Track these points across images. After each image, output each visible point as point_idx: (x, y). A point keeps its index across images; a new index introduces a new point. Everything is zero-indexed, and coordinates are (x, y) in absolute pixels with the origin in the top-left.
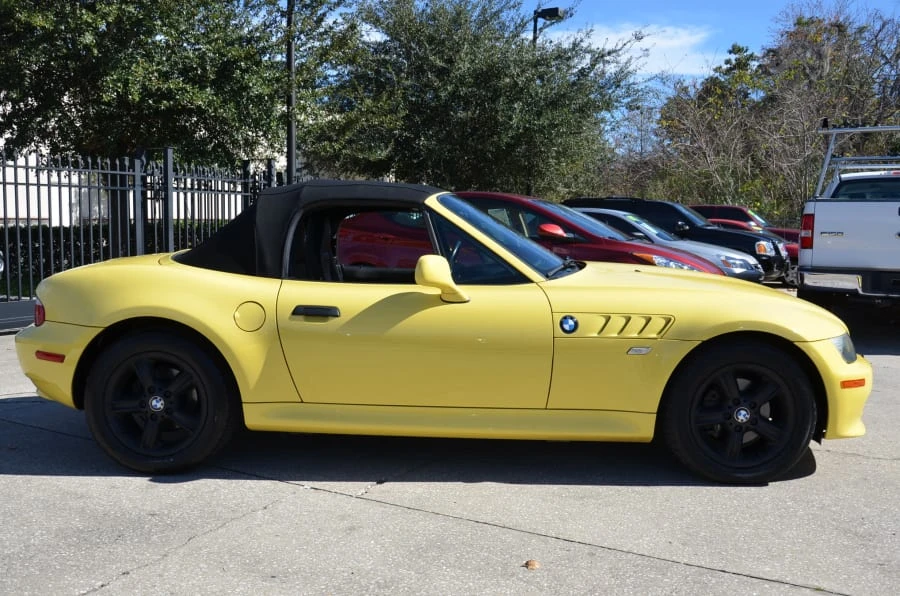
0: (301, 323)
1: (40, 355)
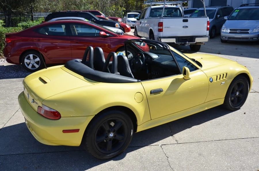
0: (154, 96)
1: (65, 131)
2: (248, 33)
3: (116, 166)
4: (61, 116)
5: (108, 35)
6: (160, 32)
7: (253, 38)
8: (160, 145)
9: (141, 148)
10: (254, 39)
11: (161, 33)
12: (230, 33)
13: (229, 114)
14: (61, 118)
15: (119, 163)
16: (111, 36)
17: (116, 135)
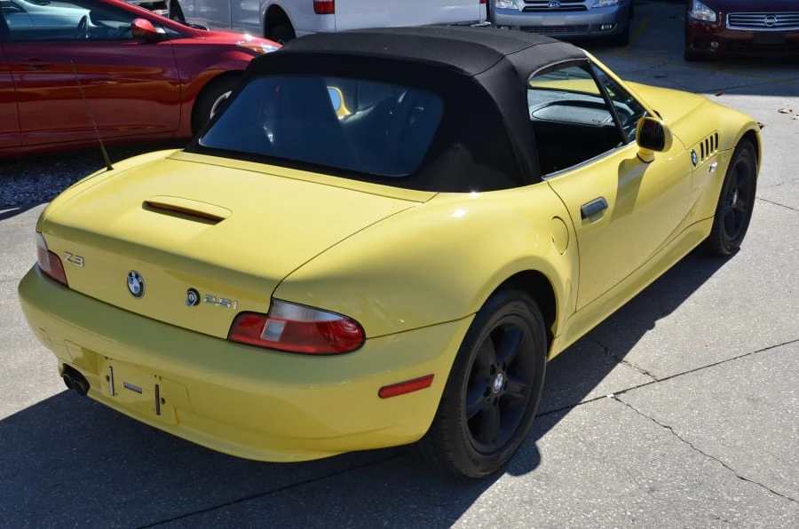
0: (590, 226)
1: (385, 392)
2: (584, 9)
3: (535, 488)
4: (367, 336)
5: (161, 31)
6: (326, 13)
7: (601, 26)
8: (609, 396)
9: (563, 415)
10: (603, 27)
11: (330, 16)
12: (525, 10)
13: (722, 268)
14: (367, 342)
15: (538, 478)
16: (176, 37)
17: (506, 382)
